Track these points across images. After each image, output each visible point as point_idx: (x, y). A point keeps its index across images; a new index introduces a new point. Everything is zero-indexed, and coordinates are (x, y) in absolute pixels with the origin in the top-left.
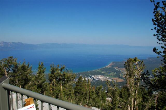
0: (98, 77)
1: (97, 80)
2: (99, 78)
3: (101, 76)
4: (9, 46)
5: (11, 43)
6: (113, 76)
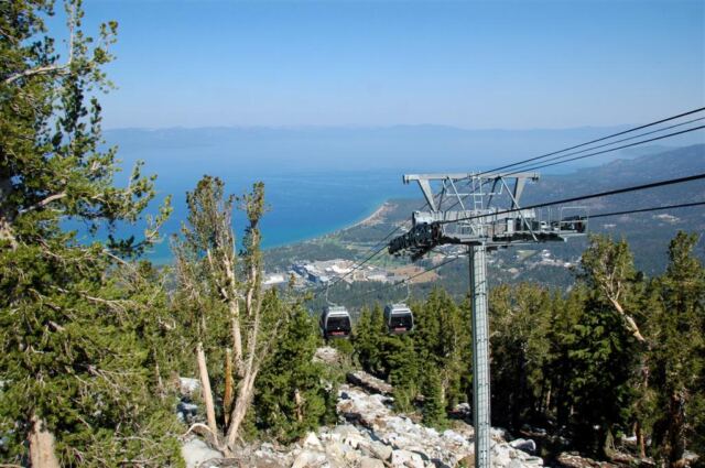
0: (328, 269)
1: (324, 279)
2: (333, 272)
3: (343, 262)
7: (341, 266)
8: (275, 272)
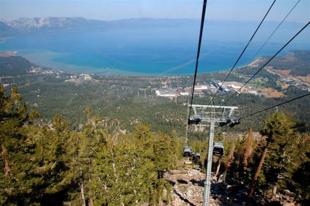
0: (229, 86)
1: (227, 90)
2: (231, 87)
3: (237, 83)
4: (61, 26)
5: (64, 19)
6: (261, 84)
7: (235, 85)
8: (204, 84)
